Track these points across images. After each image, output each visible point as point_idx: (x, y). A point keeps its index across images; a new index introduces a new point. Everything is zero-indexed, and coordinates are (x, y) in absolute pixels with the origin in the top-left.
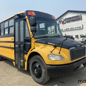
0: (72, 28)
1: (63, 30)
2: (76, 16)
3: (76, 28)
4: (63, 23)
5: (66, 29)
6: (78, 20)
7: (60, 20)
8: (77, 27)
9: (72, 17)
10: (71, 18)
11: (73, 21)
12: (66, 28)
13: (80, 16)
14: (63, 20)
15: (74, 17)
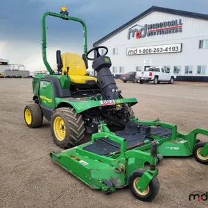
0: (157, 50)
1: (138, 53)
2: (169, 22)
3: (166, 49)
4: (139, 35)
8: (170, 48)
9: (161, 23)
11: (162, 32)
12: (143, 48)
13: (178, 23)
15: (165, 24)
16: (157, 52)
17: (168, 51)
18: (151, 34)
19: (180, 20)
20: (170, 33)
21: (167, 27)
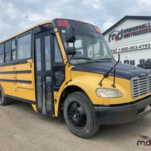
0: (133, 47)
1: (118, 51)
2: (140, 26)
3: (140, 46)
4: (117, 38)
5: (122, 49)
6: (144, 33)
7: (112, 34)
8: (143, 45)
9: (133, 28)
10: (131, 29)
11: (135, 34)
12: (122, 47)
13: (147, 25)
14: (116, 33)
15: (137, 28)
16: (133, 49)
17: (142, 48)
18: (127, 36)
19: (149, 24)
20: (142, 34)
21: (139, 30)
